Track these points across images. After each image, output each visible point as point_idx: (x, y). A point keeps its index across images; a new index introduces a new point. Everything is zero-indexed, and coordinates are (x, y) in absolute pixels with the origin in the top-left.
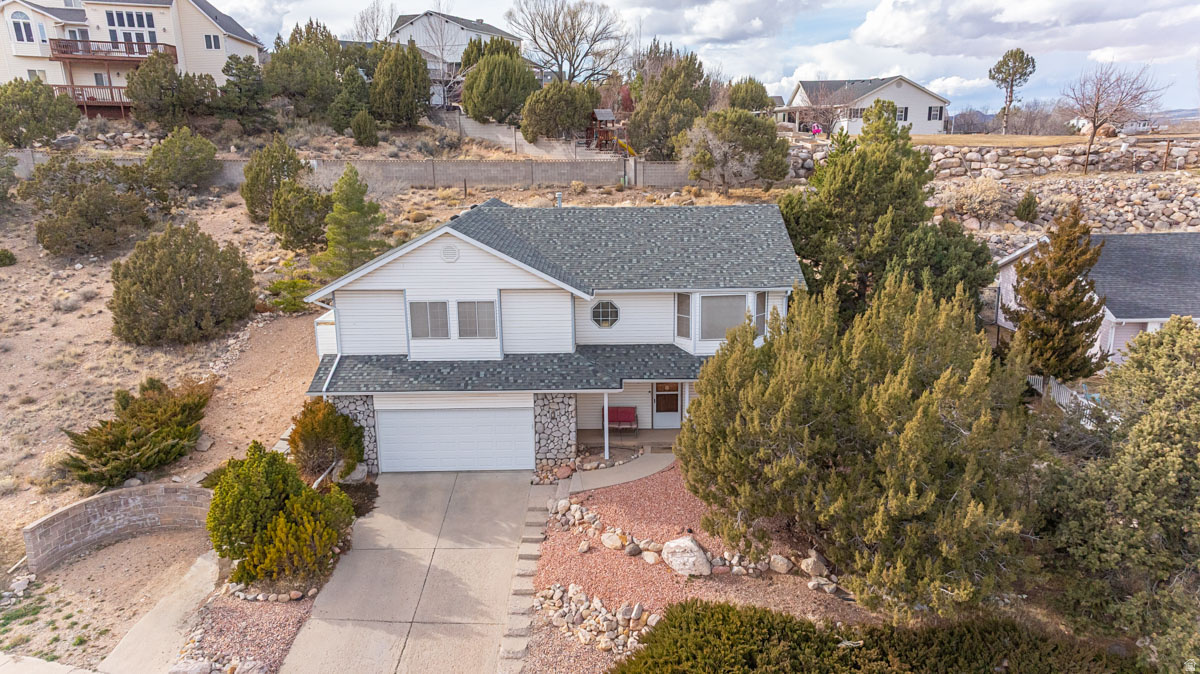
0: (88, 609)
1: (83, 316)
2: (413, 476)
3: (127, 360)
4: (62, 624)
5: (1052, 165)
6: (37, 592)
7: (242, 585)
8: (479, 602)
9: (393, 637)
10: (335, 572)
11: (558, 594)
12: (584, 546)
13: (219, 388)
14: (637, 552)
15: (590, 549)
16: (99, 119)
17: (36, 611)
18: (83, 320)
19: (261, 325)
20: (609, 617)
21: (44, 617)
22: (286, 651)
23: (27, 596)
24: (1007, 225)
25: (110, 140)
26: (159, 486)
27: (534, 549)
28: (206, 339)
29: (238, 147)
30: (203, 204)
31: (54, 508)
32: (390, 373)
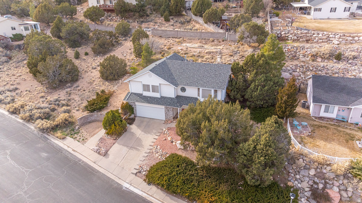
0: (85, 134)
1: (96, 71)
2: (143, 118)
3: (101, 83)
4: (81, 136)
5: (359, 40)
6: (79, 129)
7: (107, 135)
8: (143, 145)
9: (127, 149)
10: (122, 136)
11: (156, 147)
12: (164, 139)
13: (115, 92)
14: (172, 142)
15: (165, 140)
16: (109, 13)
17: (79, 133)
18: (96, 72)
19: (127, 77)
20: (162, 153)
21: (79, 134)
22: (110, 148)
23: (78, 130)
24: (331, 61)
25: (111, 19)
26: (99, 113)
27: (157, 137)
28: (116, 80)
29: (137, 22)
30: (126, 40)
31: (83, 115)
32: (139, 98)
